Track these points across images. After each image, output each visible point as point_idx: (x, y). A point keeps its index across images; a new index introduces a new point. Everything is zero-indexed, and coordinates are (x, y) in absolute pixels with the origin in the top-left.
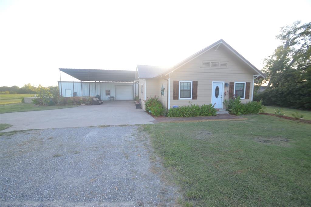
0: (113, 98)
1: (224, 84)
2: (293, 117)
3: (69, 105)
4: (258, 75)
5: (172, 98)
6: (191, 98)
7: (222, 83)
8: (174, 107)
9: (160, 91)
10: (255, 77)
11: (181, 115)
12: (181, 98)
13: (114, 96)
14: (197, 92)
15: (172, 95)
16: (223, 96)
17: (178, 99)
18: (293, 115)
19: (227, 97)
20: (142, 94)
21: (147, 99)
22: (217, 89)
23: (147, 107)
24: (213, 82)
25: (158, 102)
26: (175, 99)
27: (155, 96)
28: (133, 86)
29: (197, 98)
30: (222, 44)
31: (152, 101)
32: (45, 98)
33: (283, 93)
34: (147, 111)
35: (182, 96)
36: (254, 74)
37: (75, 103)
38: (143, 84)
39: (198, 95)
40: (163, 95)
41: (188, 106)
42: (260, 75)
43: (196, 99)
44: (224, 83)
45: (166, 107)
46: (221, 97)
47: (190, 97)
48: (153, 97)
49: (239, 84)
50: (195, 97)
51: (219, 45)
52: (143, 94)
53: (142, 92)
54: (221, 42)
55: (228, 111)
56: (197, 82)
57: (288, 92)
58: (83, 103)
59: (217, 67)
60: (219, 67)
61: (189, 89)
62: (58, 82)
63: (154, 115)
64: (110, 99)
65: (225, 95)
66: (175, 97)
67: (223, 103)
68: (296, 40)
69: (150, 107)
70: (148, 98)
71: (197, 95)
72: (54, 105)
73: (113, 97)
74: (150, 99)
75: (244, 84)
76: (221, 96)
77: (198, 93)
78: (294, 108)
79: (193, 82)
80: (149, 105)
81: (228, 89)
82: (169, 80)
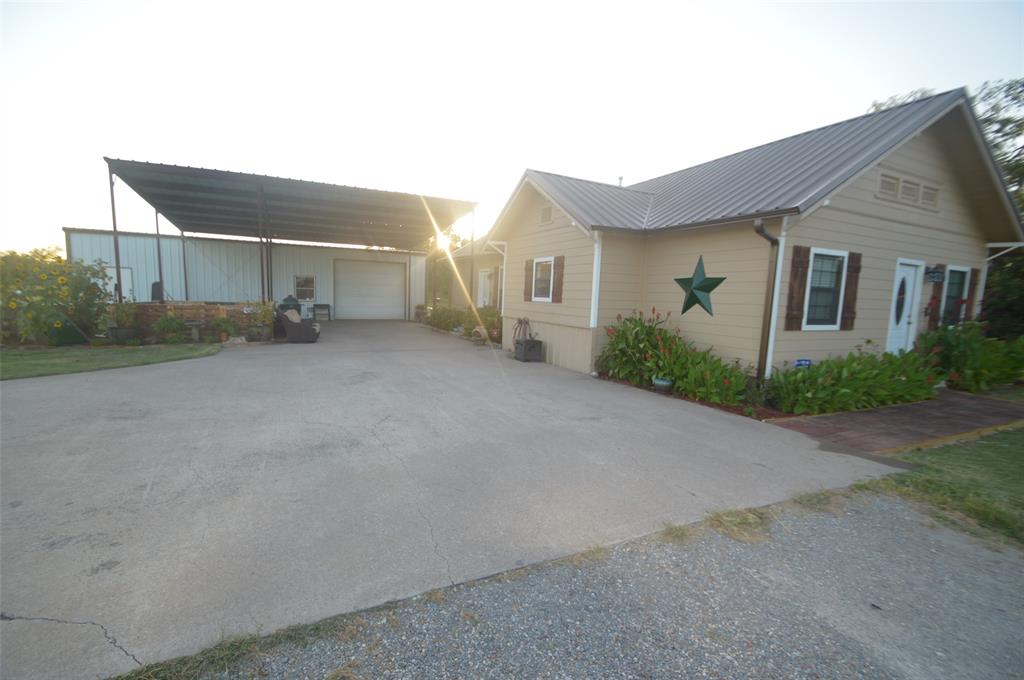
0: (326, 312)
1: (922, 271)
3: (163, 341)
5: (783, 323)
6: (838, 326)
7: (916, 266)
8: (799, 362)
9: (673, 288)
10: (994, 251)
13: (331, 304)
14: (855, 298)
16: (914, 320)
17: (800, 328)
22: (902, 289)
24: (901, 260)
26: (792, 329)
29: (853, 325)
32: (31, 305)
35: (813, 316)
36: (991, 242)
37: (195, 333)
38: (560, 257)
39: (858, 313)
42: (1023, 245)
43: (850, 329)
44: (922, 265)
45: (755, 365)
46: (910, 323)
47: (833, 322)
50: (848, 321)
52: (557, 301)
53: (549, 292)
56: (859, 258)
58: (238, 333)
60: (919, 203)
61: (833, 283)
62: (64, 229)
64: (314, 315)
65: (925, 313)
71: (854, 313)
72: (84, 342)
73: (327, 307)
75: (966, 274)
76: (909, 316)
77: (859, 304)
79: (851, 257)
81: (930, 289)
82: (782, 241)
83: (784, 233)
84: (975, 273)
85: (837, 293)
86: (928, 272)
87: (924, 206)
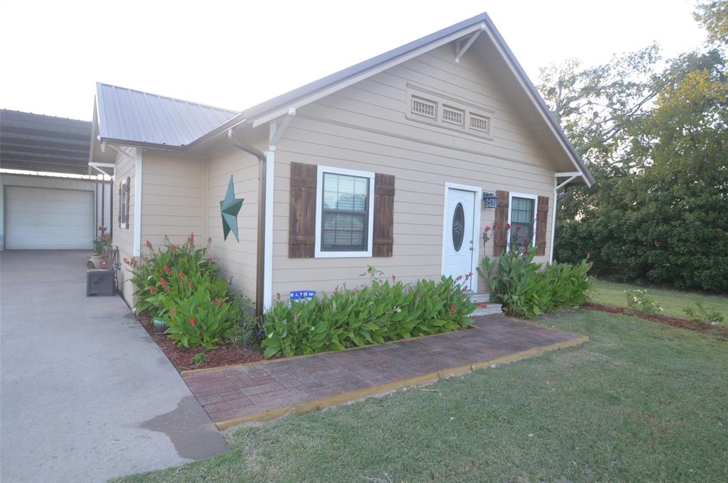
1: (480, 196)
2: (689, 318)
4: (574, 175)
5: (285, 249)
6: (369, 253)
7: (475, 193)
8: (297, 295)
9: (218, 212)
11: (336, 341)
12: (324, 248)
14: (391, 223)
15: (285, 236)
16: (477, 245)
17: (312, 255)
18: (689, 312)
19: (490, 249)
20: (123, 225)
21: (147, 251)
22: (459, 214)
23: (143, 294)
24: (448, 185)
25: (204, 266)
26: (300, 256)
27: (191, 240)
28: (93, 194)
29: (392, 251)
30: (483, 33)
31: (171, 265)
33: (590, 236)
34: (145, 316)
35: (330, 241)
36: (558, 172)
38: (129, 179)
39: (397, 239)
40: (231, 233)
41: (362, 288)
42: (581, 173)
43: (388, 256)
44: (480, 192)
45: (253, 297)
46: (472, 249)
47: (363, 247)
48: (180, 242)
49: (521, 202)
50: (384, 247)
51: (474, 33)
52: (127, 227)
53: (125, 218)
54: (483, 26)
55: (499, 301)
56: (391, 180)
57: (606, 233)
59: (461, 129)
60: (467, 130)
61: (359, 208)
63: (185, 343)
65: (485, 238)
66: (300, 247)
67: (478, 269)
68: (573, 105)
69: (161, 297)
70: (149, 245)
71: (392, 239)
74: (164, 250)
75: (532, 201)
76: (472, 242)
77: (397, 229)
78: (620, 281)
79: (379, 178)
80: (153, 283)
81: (491, 216)
82: (270, 156)
83: (272, 148)
84: (544, 201)
85: (364, 217)
86: (487, 198)
87: (470, 131)
